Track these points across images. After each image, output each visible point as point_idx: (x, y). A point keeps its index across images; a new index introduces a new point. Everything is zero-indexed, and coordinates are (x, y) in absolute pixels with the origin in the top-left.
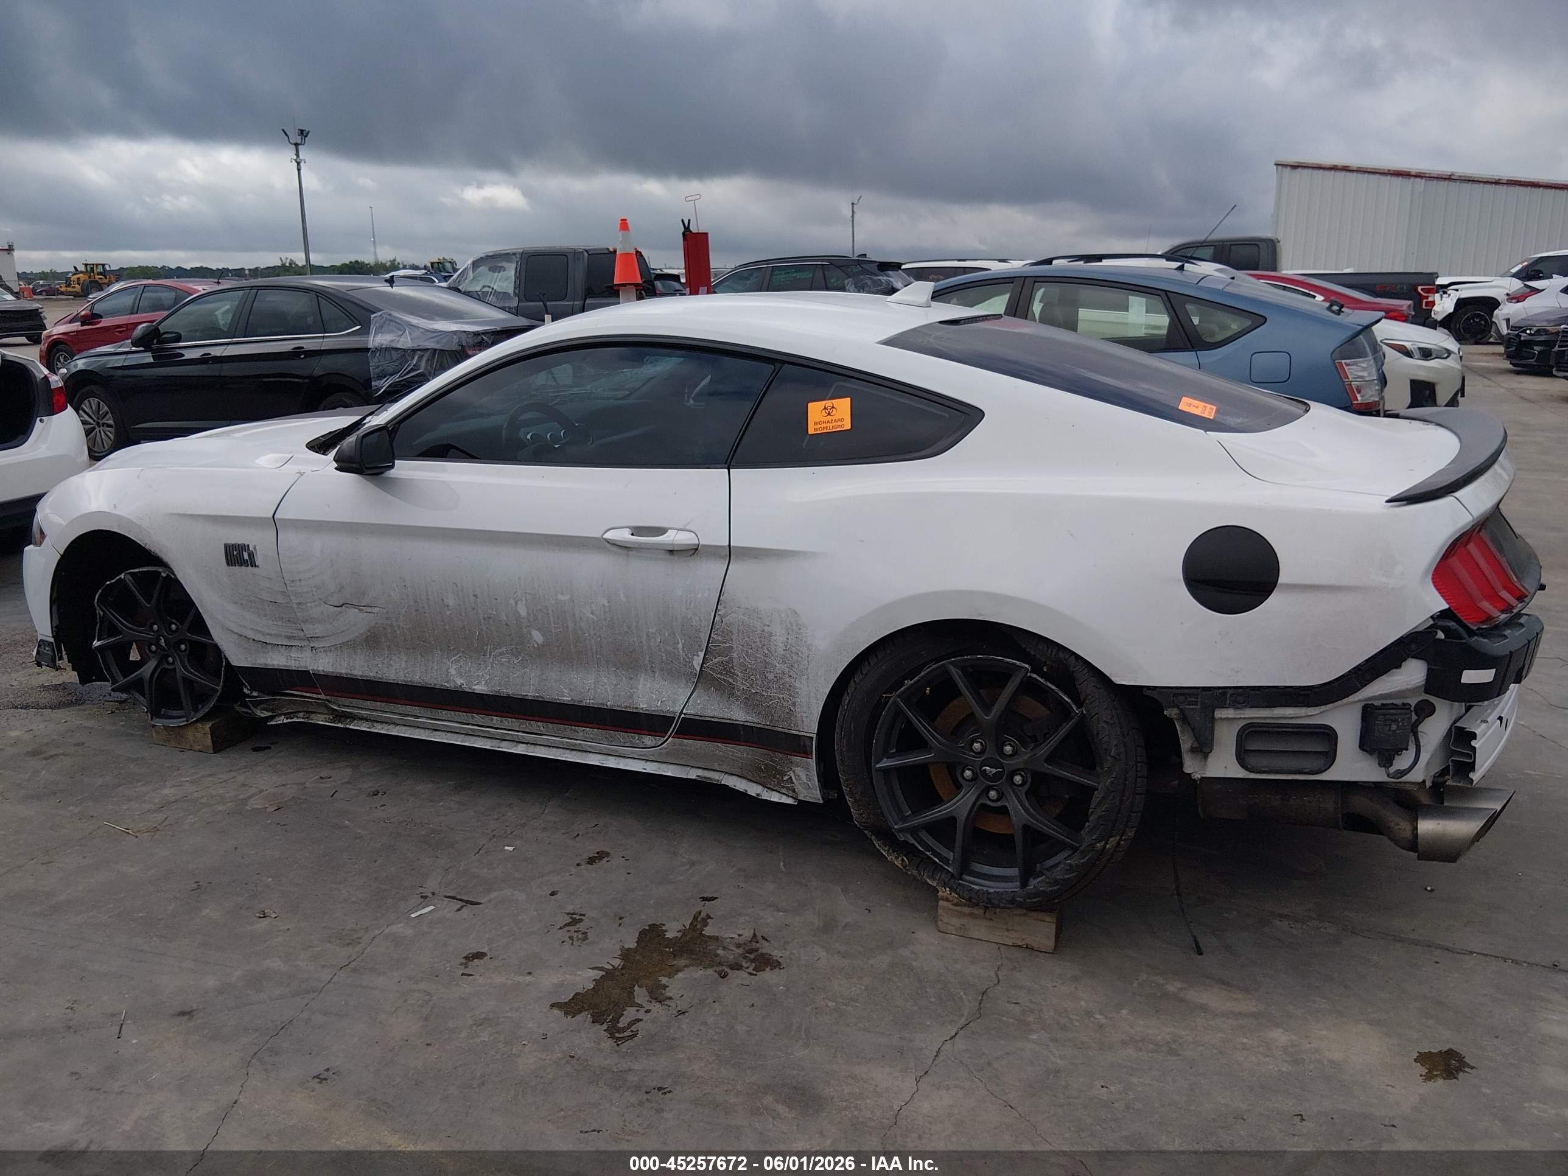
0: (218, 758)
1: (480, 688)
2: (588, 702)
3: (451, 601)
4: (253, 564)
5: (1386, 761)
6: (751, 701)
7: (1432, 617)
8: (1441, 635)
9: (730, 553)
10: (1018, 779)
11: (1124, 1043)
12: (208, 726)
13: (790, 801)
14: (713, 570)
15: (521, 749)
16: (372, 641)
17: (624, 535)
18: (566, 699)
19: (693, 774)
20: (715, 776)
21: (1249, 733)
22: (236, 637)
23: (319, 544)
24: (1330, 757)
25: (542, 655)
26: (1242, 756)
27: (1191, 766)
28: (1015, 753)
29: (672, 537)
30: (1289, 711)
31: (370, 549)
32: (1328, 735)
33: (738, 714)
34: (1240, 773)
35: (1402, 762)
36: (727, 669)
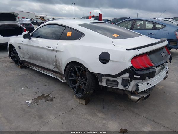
0: (21, 69)
1: (38, 64)
4: (21, 48)
5: (125, 87)
6: (59, 69)
7: (130, 67)
8: (131, 70)
9: (56, 51)
10: (83, 83)
11: (83, 118)
12: (20, 66)
13: (63, 82)
14: (55, 52)
16: (30, 58)
17: (47, 48)
18: (44, 67)
19: (56, 77)
20: (58, 78)
21: (107, 80)
22: (20, 56)
24: (118, 85)
25: (42, 61)
26: (106, 83)
27: (100, 84)
28: (83, 79)
29: (52, 48)
30: (111, 78)
32: (117, 82)
33: (58, 71)
34: (106, 86)
35: (127, 87)
36: (57, 65)
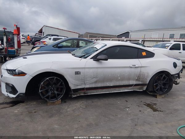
2: (125, 84)
3: (110, 75)
4: (80, 74)
12: (60, 100)
13: (142, 90)
14: (140, 69)
15: (113, 92)
16: (96, 82)
22: (73, 85)
23: (91, 70)
25: (119, 80)
31: (100, 70)
36: (140, 78)
